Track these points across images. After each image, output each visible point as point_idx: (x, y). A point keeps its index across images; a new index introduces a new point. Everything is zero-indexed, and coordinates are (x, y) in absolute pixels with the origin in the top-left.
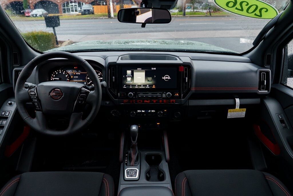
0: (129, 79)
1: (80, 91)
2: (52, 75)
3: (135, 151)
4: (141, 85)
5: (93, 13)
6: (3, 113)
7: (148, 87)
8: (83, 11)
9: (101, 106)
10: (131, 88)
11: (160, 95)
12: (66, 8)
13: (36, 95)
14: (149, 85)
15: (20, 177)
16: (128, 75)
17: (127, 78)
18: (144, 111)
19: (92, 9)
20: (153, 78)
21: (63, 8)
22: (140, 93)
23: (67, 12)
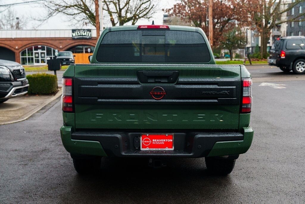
12: (27, 57)
19: (72, 57)
21: (23, 57)
23: (27, 63)
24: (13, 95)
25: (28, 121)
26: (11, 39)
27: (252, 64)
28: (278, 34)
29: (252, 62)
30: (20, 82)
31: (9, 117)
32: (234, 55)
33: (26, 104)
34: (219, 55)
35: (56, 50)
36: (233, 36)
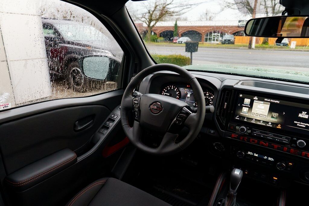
0: (245, 109)
1: (180, 110)
2: (164, 90)
3: (231, 203)
4: (260, 121)
5: (233, 43)
6: (113, 116)
7: (270, 125)
8: (224, 40)
9: (201, 133)
10: (245, 121)
11: (285, 141)
12: (208, 37)
13: (138, 105)
14: (272, 123)
15: (107, 181)
16: (244, 104)
17: (243, 107)
18: (257, 155)
19: (233, 39)
20: (280, 115)
21: (206, 37)
22: (256, 130)
23: (208, 41)
35: (226, 34)
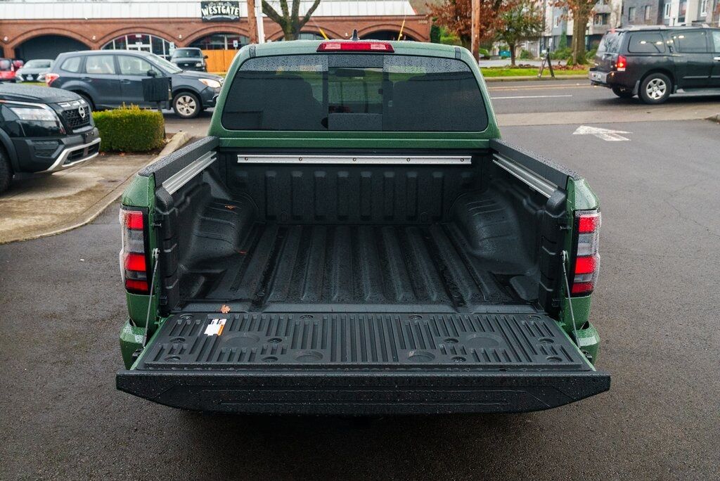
19: (202, 59)
24: (65, 163)
25: (94, 227)
26: (82, 21)
27: (556, 76)
28: (606, 11)
29: (554, 71)
30: (80, 136)
31: (56, 215)
32: (518, 53)
33: (98, 179)
34: (489, 50)
35: (172, 44)
36: (518, 17)
